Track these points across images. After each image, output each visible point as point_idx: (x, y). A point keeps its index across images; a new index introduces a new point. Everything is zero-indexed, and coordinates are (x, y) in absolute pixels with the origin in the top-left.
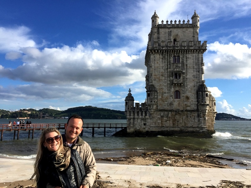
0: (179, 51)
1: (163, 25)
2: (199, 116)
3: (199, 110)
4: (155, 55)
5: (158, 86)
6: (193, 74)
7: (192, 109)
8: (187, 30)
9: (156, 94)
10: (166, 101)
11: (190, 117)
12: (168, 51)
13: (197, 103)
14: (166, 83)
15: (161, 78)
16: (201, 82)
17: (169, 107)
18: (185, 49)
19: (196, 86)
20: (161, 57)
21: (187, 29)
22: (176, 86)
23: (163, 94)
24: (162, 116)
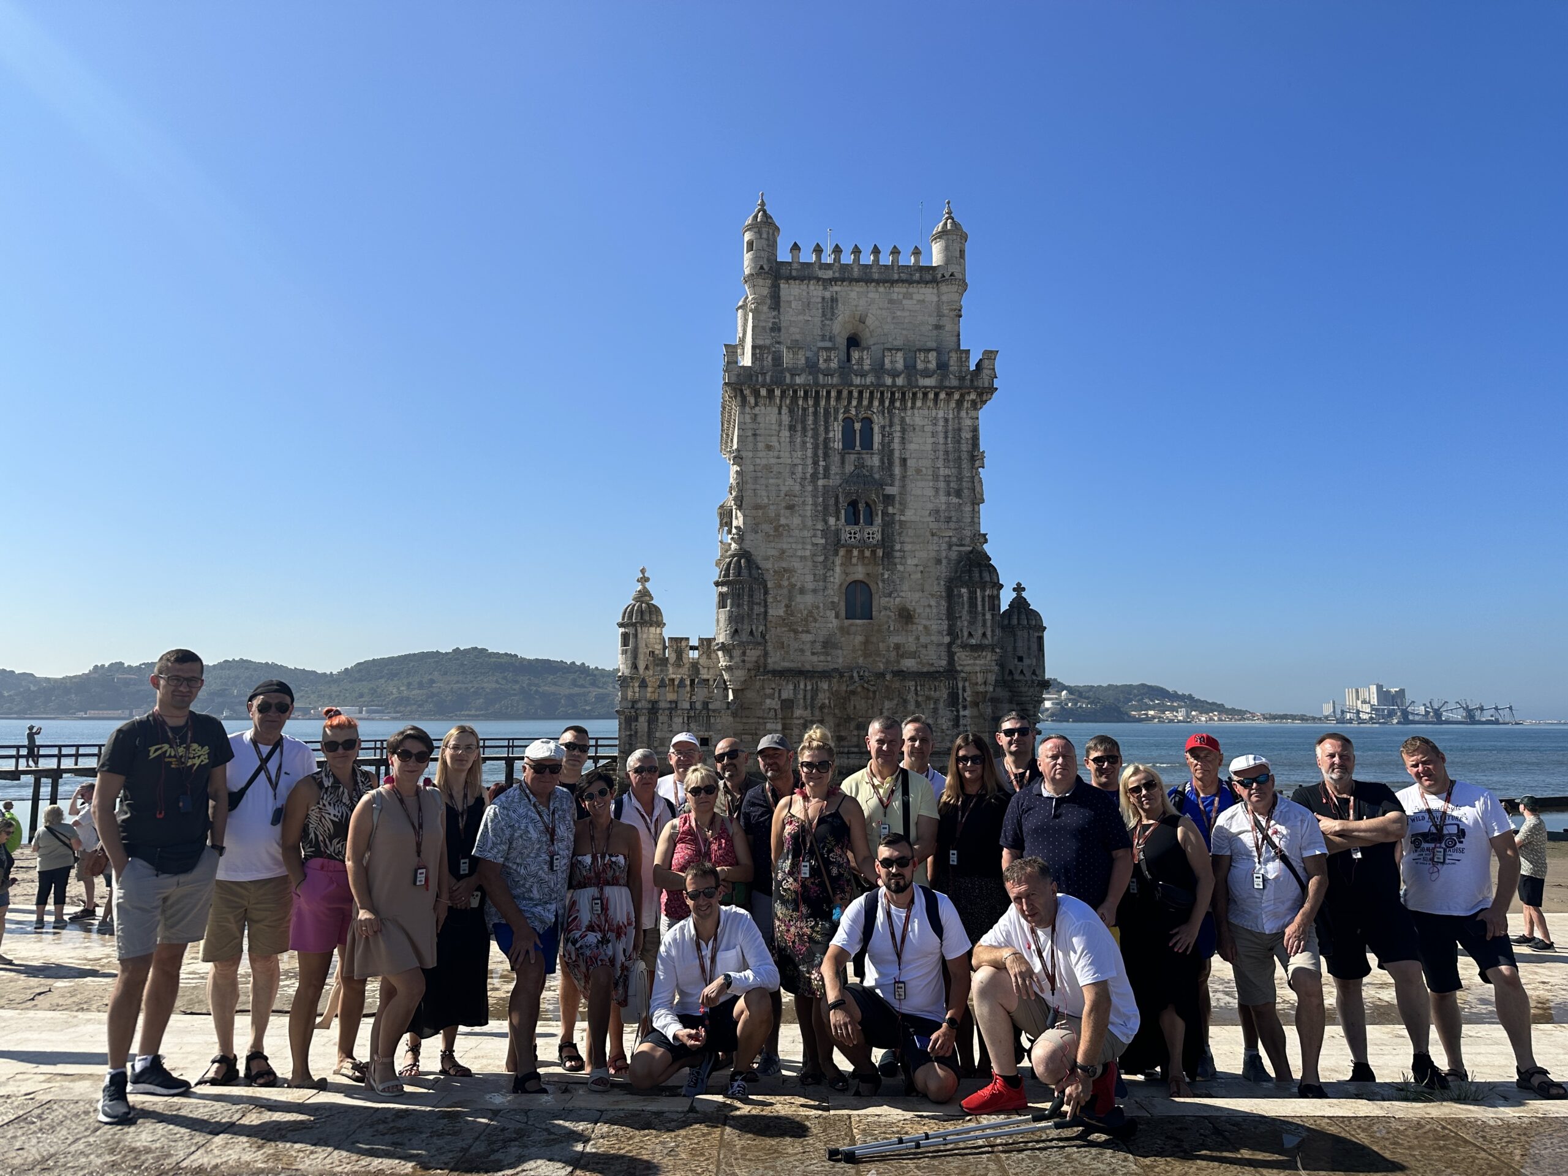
0: (872, 393)
1: (795, 266)
2: (954, 700)
3: (957, 671)
4: (757, 410)
5: (767, 558)
6: (930, 506)
7: (925, 670)
8: (911, 294)
9: (758, 596)
10: (808, 632)
11: (918, 704)
12: (817, 392)
13: (947, 639)
14: (809, 547)
16: (967, 541)
17: (822, 658)
18: (900, 388)
19: (944, 562)
20: (786, 419)
21: (911, 290)
22: (854, 560)
23: (791, 598)
24: (787, 702)
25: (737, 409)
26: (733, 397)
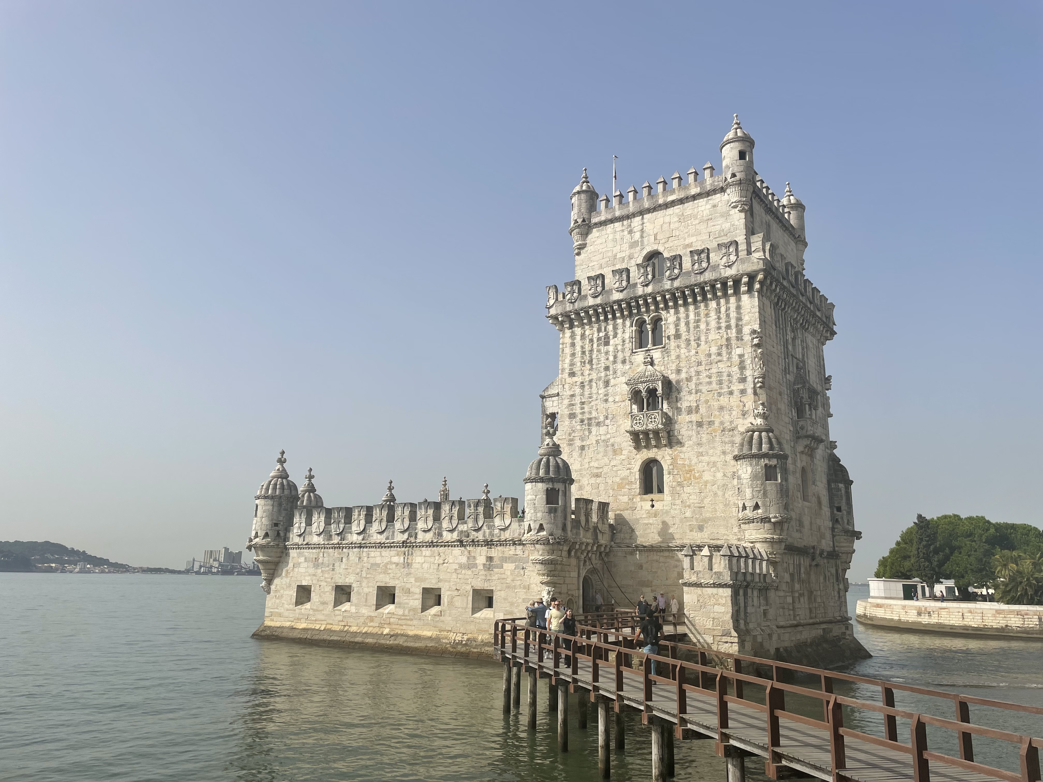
3: (837, 552)
7: (828, 550)
11: (829, 579)
13: (831, 524)
15: (779, 406)
17: (799, 534)
19: (825, 459)
22: (806, 451)
24: (792, 575)
25: (756, 293)
26: (761, 283)
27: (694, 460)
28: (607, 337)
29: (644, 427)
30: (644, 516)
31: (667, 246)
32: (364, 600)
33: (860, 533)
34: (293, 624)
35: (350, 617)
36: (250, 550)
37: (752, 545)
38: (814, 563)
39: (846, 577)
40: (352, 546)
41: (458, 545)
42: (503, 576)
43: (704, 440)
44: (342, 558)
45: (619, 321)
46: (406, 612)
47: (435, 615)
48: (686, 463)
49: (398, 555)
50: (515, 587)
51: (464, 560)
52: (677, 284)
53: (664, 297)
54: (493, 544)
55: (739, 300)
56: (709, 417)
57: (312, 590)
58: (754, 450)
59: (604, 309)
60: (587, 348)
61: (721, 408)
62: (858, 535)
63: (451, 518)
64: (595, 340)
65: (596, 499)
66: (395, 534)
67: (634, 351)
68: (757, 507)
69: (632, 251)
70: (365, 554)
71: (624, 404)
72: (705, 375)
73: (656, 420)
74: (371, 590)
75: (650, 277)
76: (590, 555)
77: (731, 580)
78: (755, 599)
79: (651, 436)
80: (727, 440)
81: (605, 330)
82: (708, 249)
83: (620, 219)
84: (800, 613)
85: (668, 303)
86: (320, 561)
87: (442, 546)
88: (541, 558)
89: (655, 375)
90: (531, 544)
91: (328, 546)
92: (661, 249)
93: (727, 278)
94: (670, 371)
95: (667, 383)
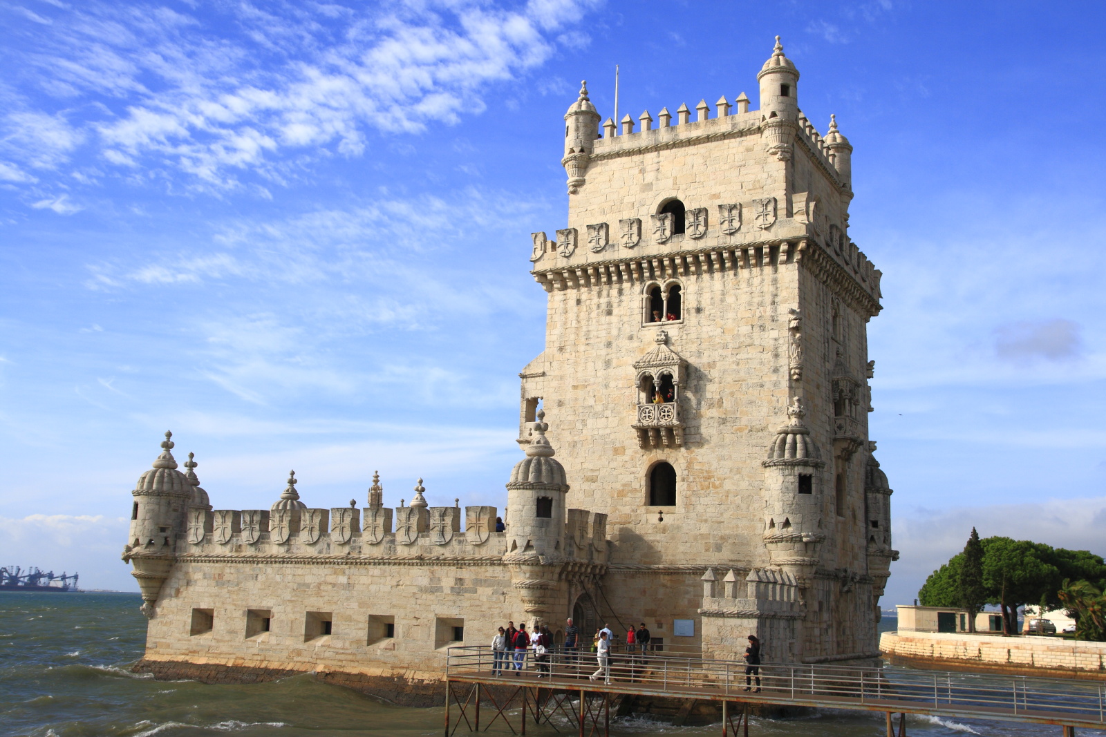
4: (804, 272)
7: (861, 572)
15: (816, 403)
17: (831, 555)
24: (821, 604)
25: (796, 265)
26: (801, 251)
27: (715, 465)
28: (609, 304)
29: (655, 421)
30: (650, 531)
31: (688, 193)
32: (289, 629)
33: (897, 553)
34: (187, 658)
35: (269, 650)
36: (127, 562)
37: (779, 568)
38: (846, 589)
39: (878, 605)
40: (271, 560)
41: (417, 563)
42: (477, 603)
43: (727, 441)
44: (257, 577)
45: (626, 285)
46: (347, 645)
47: (386, 649)
48: (704, 468)
49: (335, 573)
50: (492, 616)
51: (425, 582)
52: (701, 245)
53: (684, 259)
54: (465, 564)
55: (776, 271)
56: (734, 413)
57: (215, 614)
58: (787, 455)
59: (607, 268)
60: (583, 315)
61: (751, 402)
62: (895, 556)
63: (408, 529)
64: (594, 307)
65: (594, 509)
66: (332, 546)
67: (644, 324)
68: (787, 524)
69: (644, 195)
70: (289, 571)
71: (628, 392)
72: (731, 360)
73: (670, 414)
74: (298, 616)
75: (668, 233)
76: (582, 578)
77: (758, 609)
78: (781, 631)
79: (663, 433)
80: (754, 442)
81: (608, 295)
82: (740, 205)
83: (629, 153)
84: (827, 647)
85: (689, 267)
86: (225, 578)
87: (395, 564)
88: (528, 581)
89: (671, 358)
90: (516, 564)
91: (236, 559)
92: (681, 198)
93: (763, 243)
94: (688, 353)
95: (686, 368)
